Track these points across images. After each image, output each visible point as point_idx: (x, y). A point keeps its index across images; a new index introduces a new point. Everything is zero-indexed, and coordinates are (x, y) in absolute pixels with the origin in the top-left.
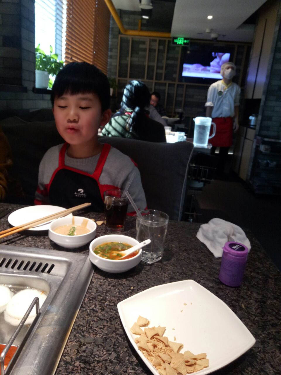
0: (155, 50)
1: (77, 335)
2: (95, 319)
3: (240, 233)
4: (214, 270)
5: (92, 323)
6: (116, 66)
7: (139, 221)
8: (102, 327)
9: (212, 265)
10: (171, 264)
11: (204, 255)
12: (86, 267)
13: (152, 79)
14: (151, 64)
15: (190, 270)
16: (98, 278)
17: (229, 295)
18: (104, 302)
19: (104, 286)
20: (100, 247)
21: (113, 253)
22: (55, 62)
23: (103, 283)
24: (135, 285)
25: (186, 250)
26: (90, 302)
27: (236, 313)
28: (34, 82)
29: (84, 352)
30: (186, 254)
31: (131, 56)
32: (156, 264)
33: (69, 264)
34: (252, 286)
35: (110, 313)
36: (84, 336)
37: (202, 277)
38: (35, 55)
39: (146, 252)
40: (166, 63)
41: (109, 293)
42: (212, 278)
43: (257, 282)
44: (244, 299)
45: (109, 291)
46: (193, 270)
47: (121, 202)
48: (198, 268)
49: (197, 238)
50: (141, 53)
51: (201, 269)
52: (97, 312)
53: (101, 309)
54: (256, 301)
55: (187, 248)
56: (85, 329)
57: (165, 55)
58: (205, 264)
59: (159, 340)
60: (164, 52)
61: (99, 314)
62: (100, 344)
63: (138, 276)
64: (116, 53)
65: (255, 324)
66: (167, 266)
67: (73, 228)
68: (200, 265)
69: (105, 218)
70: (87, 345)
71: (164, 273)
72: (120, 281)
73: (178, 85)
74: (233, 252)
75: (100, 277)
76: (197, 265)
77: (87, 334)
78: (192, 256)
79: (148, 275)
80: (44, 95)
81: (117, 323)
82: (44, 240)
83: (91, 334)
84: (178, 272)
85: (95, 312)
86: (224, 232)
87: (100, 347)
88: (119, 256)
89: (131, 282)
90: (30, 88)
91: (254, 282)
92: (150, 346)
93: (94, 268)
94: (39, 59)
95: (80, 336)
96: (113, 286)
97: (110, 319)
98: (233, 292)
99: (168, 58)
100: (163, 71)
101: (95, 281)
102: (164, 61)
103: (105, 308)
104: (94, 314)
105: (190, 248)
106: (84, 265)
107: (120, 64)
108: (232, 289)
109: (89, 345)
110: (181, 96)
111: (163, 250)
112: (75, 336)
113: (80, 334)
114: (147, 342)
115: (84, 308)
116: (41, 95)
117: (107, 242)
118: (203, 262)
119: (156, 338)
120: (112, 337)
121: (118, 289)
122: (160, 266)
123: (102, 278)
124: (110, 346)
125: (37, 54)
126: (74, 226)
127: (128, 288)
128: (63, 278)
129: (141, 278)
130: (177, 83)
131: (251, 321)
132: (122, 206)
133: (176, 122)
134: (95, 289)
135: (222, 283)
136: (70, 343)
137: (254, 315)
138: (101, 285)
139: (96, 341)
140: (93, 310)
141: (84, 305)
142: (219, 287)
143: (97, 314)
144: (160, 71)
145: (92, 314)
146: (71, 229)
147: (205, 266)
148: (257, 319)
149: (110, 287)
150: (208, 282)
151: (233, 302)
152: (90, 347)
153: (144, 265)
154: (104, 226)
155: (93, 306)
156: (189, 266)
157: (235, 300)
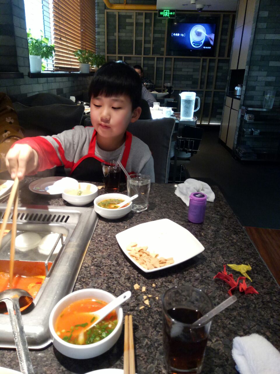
0: (141, 24)
1: (91, 254)
2: (102, 245)
3: (207, 188)
4: (185, 214)
5: (100, 247)
6: (105, 42)
7: (129, 182)
8: (107, 249)
9: (184, 211)
10: (154, 212)
11: (180, 205)
12: (93, 215)
13: (141, 54)
14: (139, 38)
15: (168, 215)
16: (101, 223)
17: (194, 229)
18: (107, 236)
19: (106, 227)
20: (101, 202)
21: (111, 206)
22: (47, 46)
23: (105, 226)
24: (128, 226)
25: (165, 203)
26: (97, 237)
27: (197, 238)
28: (29, 67)
29: (96, 261)
30: (166, 205)
31: (119, 32)
32: (143, 212)
33: (80, 215)
34: (212, 223)
35: (111, 242)
36: (95, 254)
37: (176, 219)
38: (27, 40)
39: (136, 205)
40: (153, 37)
41: (110, 231)
42: (183, 219)
43: (216, 220)
44: (204, 230)
45: (110, 230)
46: (170, 215)
47: (115, 170)
48: (174, 214)
49: (175, 194)
50: (128, 28)
51: (176, 214)
52: (102, 241)
53: (105, 240)
54: (212, 231)
55: (166, 201)
56: (95, 250)
57: (152, 28)
58: (179, 211)
59: (143, 252)
60: (151, 26)
61: (104, 243)
62: (106, 258)
63: (130, 220)
64: (103, 29)
65: (209, 243)
66: (151, 213)
67: (80, 191)
68: (176, 211)
69: (104, 184)
70: (97, 259)
71: (149, 218)
72: (118, 224)
73: (166, 58)
74: (196, 199)
75: (103, 222)
76: (174, 212)
77: (97, 253)
78: (170, 206)
79: (137, 219)
80: (39, 79)
81: (116, 247)
82: (59, 201)
83: (100, 253)
84: (159, 217)
85: (101, 242)
86: (194, 188)
87: (106, 259)
88: (115, 207)
89: (125, 224)
90: (26, 73)
91: (213, 220)
92: (138, 255)
93: (98, 216)
94: (31, 44)
95: (92, 254)
96: (113, 227)
97: (111, 245)
98: (197, 226)
99: (155, 32)
100: (151, 46)
101: (100, 225)
102: (151, 35)
103: (108, 239)
104: (100, 243)
105: (169, 201)
106: (91, 214)
107: (108, 40)
108: (197, 225)
109: (99, 258)
110: (170, 69)
111: (148, 203)
112: (89, 254)
113: (92, 253)
114: (136, 253)
115: (93, 240)
116: (36, 79)
117: (106, 199)
118: (178, 209)
119: (142, 252)
120: (114, 254)
121: (117, 228)
122: (146, 213)
123: (105, 222)
124: (113, 258)
125: (29, 39)
126: (80, 190)
127: (123, 227)
128: (76, 225)
129: (132, 221)
130: (165, 57)
131: (207, 242)
132: (116, 173)
133: (166, 97)
134: (100, 229)
135: (190, 222)
136: (87, 258)
137: (209, 239)
138: (104, 227)
139: (103, 256)
140: (100, 240)
141: (93, 238)
142: (188, 224)
143: (103, 243)
144: (147, 45)
145: (99, 243)
146: (78, 192)
147: (179, 212)
148: (211, 240)
149: (110, 228)
150: (180, 222)
151: (196, 232)
152: (99, 259)
153: (134, 213)
154: (104, 189)
155: (100, 239)
156: (167, 213)
157: (197, 231)
